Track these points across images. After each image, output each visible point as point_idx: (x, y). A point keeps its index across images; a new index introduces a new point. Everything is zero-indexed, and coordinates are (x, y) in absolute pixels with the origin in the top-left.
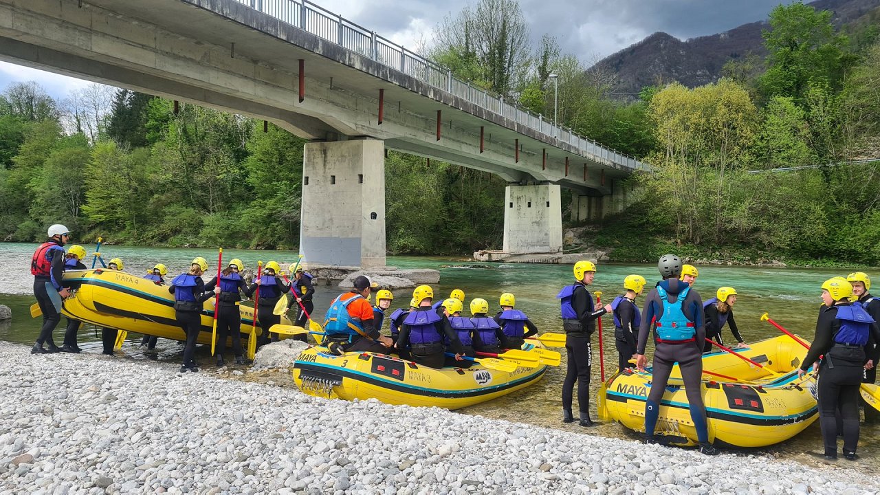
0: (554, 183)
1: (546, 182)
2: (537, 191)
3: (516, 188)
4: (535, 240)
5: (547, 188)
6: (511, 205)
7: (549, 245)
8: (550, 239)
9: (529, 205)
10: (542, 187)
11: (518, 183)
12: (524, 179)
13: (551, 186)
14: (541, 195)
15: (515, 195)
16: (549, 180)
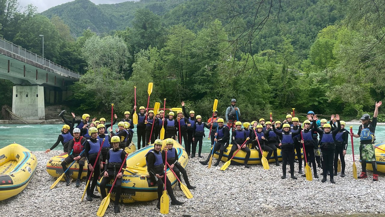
0: (40, 85)
1: (36, 85)
2: (31, 89)
3: (19, 87)
4: (30, 113)
5: (37, 88)
6: (17, 96)
7: (38, 116)
8: (39, 113)
9: (27, 96)
10: (34, 87)
11: (21, 85)
12: (24, 83)
13: (39, 87)
14: (33, 91)
15: (19, 91)
16: (38, 84)
